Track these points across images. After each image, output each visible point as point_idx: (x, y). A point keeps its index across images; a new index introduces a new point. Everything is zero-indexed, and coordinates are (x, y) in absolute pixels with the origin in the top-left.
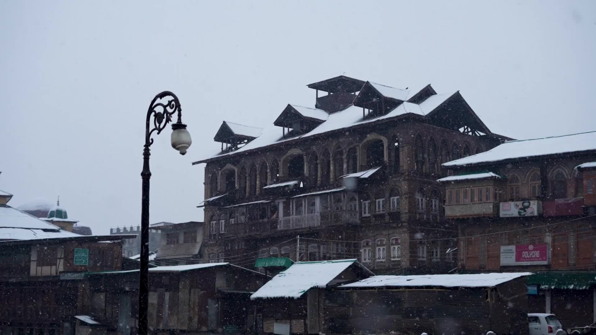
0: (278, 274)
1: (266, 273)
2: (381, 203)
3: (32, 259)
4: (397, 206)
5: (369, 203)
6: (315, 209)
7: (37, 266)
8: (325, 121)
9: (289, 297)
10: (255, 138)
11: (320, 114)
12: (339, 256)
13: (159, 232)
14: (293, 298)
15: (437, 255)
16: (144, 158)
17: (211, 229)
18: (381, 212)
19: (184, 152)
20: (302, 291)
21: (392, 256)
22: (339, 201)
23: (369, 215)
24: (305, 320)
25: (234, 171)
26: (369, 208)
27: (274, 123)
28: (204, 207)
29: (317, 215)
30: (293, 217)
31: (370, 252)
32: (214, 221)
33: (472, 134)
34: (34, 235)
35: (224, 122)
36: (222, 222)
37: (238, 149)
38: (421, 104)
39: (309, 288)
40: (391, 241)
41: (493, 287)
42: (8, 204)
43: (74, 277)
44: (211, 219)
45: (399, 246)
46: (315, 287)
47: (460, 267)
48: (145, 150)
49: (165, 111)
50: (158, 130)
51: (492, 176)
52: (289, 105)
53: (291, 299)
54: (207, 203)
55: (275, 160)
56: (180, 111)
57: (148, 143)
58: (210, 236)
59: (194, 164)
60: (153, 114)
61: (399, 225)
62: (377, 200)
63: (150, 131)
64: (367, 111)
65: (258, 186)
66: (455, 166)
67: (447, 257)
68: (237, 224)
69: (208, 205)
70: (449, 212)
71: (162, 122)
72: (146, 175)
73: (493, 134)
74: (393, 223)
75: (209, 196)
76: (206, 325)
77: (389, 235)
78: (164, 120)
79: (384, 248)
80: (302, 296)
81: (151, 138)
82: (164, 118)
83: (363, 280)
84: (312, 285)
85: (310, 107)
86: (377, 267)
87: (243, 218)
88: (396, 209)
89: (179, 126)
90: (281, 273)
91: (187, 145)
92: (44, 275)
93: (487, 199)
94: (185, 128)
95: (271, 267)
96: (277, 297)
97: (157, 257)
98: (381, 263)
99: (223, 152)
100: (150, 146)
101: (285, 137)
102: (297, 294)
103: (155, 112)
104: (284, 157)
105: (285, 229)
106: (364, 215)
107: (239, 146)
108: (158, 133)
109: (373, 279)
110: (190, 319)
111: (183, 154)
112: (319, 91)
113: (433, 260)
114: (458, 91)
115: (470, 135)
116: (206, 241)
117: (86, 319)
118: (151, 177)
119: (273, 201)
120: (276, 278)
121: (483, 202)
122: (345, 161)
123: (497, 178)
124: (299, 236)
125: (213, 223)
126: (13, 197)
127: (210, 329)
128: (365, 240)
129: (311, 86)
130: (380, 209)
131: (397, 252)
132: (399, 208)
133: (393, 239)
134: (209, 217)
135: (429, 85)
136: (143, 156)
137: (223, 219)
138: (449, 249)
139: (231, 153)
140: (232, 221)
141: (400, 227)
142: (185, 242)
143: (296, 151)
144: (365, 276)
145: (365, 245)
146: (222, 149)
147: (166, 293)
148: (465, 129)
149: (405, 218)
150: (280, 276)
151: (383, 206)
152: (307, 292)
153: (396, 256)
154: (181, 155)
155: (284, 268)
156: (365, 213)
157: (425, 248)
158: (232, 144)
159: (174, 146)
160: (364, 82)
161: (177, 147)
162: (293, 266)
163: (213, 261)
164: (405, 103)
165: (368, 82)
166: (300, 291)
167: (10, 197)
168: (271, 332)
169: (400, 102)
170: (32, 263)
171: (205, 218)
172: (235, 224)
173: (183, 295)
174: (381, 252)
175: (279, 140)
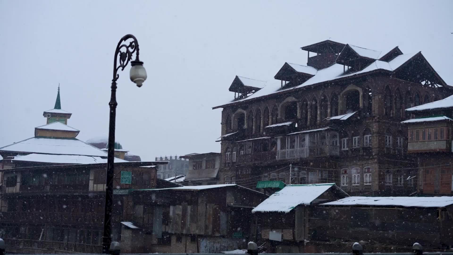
0: (274, 193)
1: (265, 193)
2: (357, 140)
3: (91, 178)
4: (369, 142)
5: (347, 140)
6: (305, 144)
7: (94, 183)
8: (314, 75)
9: (281, 212)
10: (260, 89)
11: (310, 70)
12: (323, 181)
13: (187, 160)
14: (284, 212)
15: (401, 181)
16: (112, 91)
17: (226, 159)
18: (357, 147)
19: (139, 85)
20: (291, 207)
21: (365, 182)
22: (324, 137)
23: (347, 149)
24: (293, 229)
25: (244, 114)
26: (347, 144)
27: (274, 77)
28: (221, 142)
29: (306, 149)
30: (288, 150)
31: (348, 178)
32: (228, 152)
33: (432, 86)
34: (95, 161)
35: (237, 77)
36: (234, 153)
37: (247, 97)
38: (390, 62)
39: (297, 205)
40: (364, 170)
41: (443, 207)
42: (76, 138)
43: (121, 193)
44: (226, 151)
45: (371, 174)
46: (302, 204)
47: (419, 191)
48: (113, 84)
49: (128, 51)
50: (122, 67)
51: (446, 119)
52: (286, 63)
53: (282, 213)
54: (223, 139)
55: (275, 106)
56: (138, 50)
57: (115, 78)
58: (225, 163)
59: (214, 108)
60: (119, 53)
61: (371, 157)
62: (354, 138)
63: (117, 67)
64: (346, 67)
65: (262, 125)
66: (416, 111)
67: (409, 183)
68: (245, 155)
69: (224, 140)
70: (411, 147)
71: (125, 60)
72: (113, 104)
73: (448, 86)
74: (366, 155)
75: (225, 133)
76: (218, 231)
77: (362, 165)
78: (127, 58)
79: (358, 175)
80: (290, 211)
81: (117, 74)
82: (126, 57)
83: (340, 200)
84: (299, 202)
85: (303, 65)
86: (353, 189)
87: (250, 150)
88: (368, 145)
89: (137, 63)
90: (276, 193)
91: (143, 79)
92: (98, 190)
93: (441, 137)
94: (142, 65)
95: (269, 188)
96: (272, 211)
97: (185, 179)
98: (356, 187)
99: (236, 99)
100: (116, 80)
101: (283, 88)
102: (287, 210)
103: (120, 52)
104: (282, 103)
105: (282, 159)
106: (343, 149)
107: (248, 95)
108: (122, 70)
109: (348, 199)
110: (206, 227)
111: (139, 86)
112: (310, 52)
113: (398, 185)
114: (420, 52)
115: (430, 87)
116: (222, 167)
117: (129, 224)
118: (117, 106)
119: (273, 138)
120: (272, 196)
121: (438, 140)
122: (329, 106)
123: (449, 120)
124: (291, 164)
125: (227, 154)
126: (80, 132)
127: (222, 235)
128: (343, 169)
129: (304, 48)
130: (356, 144)
131: (369, 178)
132: (371, 144)
133: (366, 168)
134: (225, 149)
135: (397, 47)
136: (111, 89)
137: (235, 151)
138: (410, 177)
139: (241, 100)
140: (242, 152)
141: (371, 159)
142: (206, 168)
143: (291, 99)
144: (342, 196)
145: (344, 172)
146: (235, 97)
147: (188, 206)
148: (426, 82)
149: (375, 152)
150: (275, 195)
151: (358, 142)
152: (295, 208)
153: (368, 181)
154: (138, 87)
155: (279, 189)
156: (344, 147)
157: (391, 176)
158: (243, 94)
159: (132, 79)
160: (344, 45)
161: (134, 80)
162: (286, 188)
163: (227, 183)
164: (377, 61)
165: (347, 45)
166: (290, 208)
167: (78, 132)
168: (267, 238)
169: (373, 61)
170: (90, 181)
171: (222, 150)
172: (244, 155)
173: (201, 208)
174: (356, 178)
175: (278, 90)
